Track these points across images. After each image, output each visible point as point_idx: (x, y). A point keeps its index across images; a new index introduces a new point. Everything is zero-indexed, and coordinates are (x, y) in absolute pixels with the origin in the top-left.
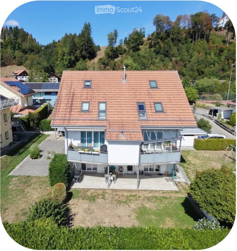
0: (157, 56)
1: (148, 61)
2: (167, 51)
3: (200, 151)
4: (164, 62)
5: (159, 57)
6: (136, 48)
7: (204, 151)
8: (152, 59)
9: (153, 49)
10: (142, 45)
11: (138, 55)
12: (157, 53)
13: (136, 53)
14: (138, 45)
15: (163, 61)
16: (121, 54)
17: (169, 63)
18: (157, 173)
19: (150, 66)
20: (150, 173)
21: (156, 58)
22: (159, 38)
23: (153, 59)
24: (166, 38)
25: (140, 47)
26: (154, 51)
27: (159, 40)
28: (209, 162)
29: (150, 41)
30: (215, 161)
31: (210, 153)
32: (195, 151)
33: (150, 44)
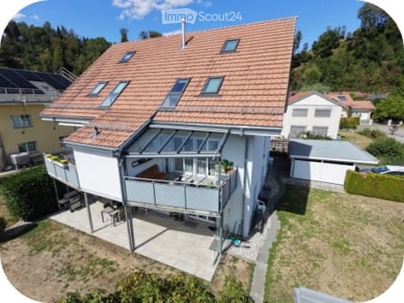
0: (358, 60)
1: (343, 68)
2: (376, 53)
3: (353, 196)
4: (367, 68)
5: (360, 62)
6: (326, 52)
7: (364, 198)
8: (348, 65)
9: (352, 52)
10: (335, 48)
11: (329, 61)
12: (358, 57)
13: (326, 59)
14: (330, 48)
15: (366, 66)
16: (303, 62)
17: (376, 69)
18: (209, 225)
19: (344, 75)
20: (199, 220)
21: (355, 64)
22: (365, 36)
23: (351, 65)
24: (377, 35)
25: (333, 50)
26: (354, 54)
27: (365, 39)
28: (360, 224)
29: (350, 41)
30: (378, 226)
31: (377, 204)
32: (344, 194)
33: (350, 45)
